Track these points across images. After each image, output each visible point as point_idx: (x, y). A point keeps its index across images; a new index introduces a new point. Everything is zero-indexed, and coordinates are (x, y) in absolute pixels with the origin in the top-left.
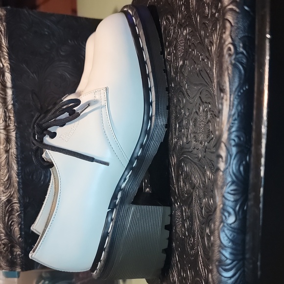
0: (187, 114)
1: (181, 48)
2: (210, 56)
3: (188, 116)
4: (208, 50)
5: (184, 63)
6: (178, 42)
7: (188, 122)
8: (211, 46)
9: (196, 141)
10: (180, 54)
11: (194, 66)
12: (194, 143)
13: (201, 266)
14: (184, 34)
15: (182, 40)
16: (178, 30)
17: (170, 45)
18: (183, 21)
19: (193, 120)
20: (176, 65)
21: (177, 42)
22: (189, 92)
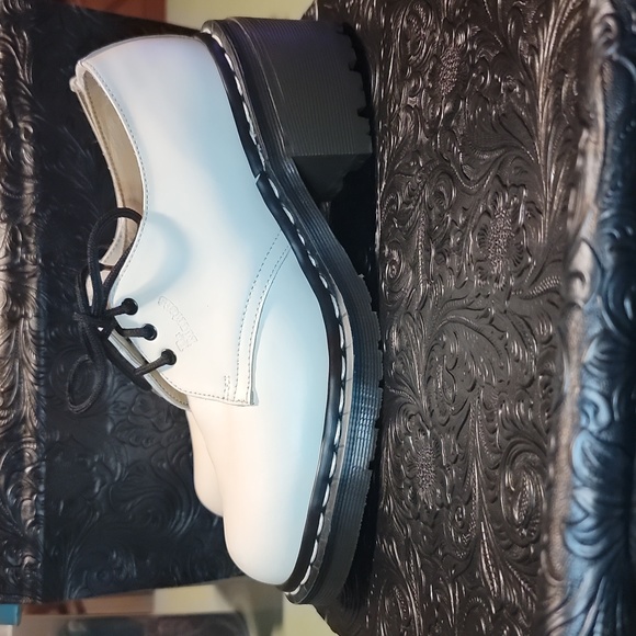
0: (461, 220)
1: (449, 74)
2: (531, 79)
3: (465, 224)
4: (525, 66)
5: (456, 106)
6: (441, 63)
7: (462, 240)
8: (533, 56)
9: (483, 278)
10: (445, 88)
11: (484, 108)
12: (477, 281)
13: (488, 568)
14: (459, 42)
15: (452, 57)
16: (442, 36)
17: (417, 73)
18: (457, 12)
19: (477, 231)
20: (434, 114)
21: (439, 62)
22: (467, 170)
